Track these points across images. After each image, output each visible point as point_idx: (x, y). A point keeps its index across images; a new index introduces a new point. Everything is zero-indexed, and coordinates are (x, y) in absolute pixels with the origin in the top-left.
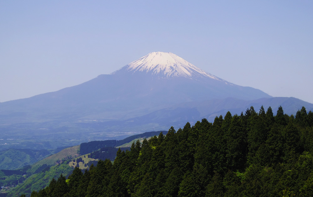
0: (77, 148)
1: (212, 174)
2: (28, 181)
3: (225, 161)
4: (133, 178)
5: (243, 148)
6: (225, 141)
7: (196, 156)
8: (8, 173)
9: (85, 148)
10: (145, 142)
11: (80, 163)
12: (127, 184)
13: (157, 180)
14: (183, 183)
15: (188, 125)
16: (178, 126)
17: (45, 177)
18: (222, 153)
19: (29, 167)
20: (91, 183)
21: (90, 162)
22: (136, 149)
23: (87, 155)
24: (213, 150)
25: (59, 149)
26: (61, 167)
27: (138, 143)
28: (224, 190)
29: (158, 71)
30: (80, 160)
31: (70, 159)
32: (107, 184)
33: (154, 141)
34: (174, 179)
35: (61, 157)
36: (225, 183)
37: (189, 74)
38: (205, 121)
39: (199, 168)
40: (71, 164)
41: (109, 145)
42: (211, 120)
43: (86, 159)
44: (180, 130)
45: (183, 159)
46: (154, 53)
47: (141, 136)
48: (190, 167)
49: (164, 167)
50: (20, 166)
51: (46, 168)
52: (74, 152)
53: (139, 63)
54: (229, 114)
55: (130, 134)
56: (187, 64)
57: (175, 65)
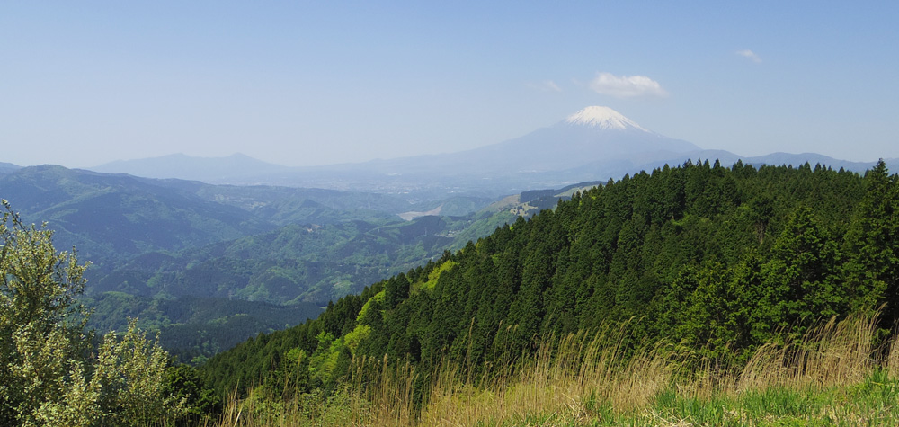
0: (518, 197)
1: (650, 224)
2: (473, 226)
3: (663, 211)
4: (573, 227)
5: (681, 197)
6: (663, 192)
7: (635, 206)
8: (455, 219)
9: (525, 196)
10: (585, 192)
11: (521, 211)
12: (568, 233)
13: (596, 229)
14: (621, 233)
15: (627, 176)
16: (617, 178)
17: (489, 223)
18: (660, 203)
19: (474, 214)
20: (533, 230)
21: (530, 210)
22: (576, 198)
23: (527, 203)
24: (652, 201)
25: (501, 198)
26: (503, 214)
27: (578, 193)
28: (662, 239)
29: (594, 125)
30: (520, 208)
31: (511, 207)
32: (549, 232)
33: (594, 191)
34: (613, 227)
35: (503, 204)
36: (663, 233)
37: (623, 127)
38: (643, 172)
39: (639, 218)
40: (512, 211)
41: (547, 194)
42: (649, 172)
43: (527, 207)
44: (619, 181)
45: (621, 209)
46: (590, 107)
47: (578, 185)
48: (629, 217)
49: (604, 217)
50: (465, 213)
51: (489, 215)
52: (515, 201)
53: (576, 116)
54: (666, 166)
55: (567, 183)
56: (621, 117)
57: (610, 119)
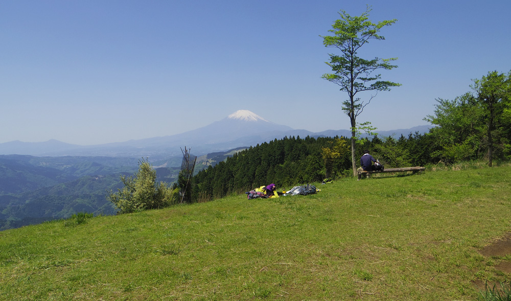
0: (206, 156)
1: (270, 166)
3: (275, 160)
4: (235, 169)
5: (283, 154)
6: (275, 151)
7: (262, 158)
8: (174, 168)
9: (210, 156)
10: (239, 153)
11: (208, 163)
12: (232, 172)
13: (246, 169)
14: (257, 170)
15: (258, 145)
16: (254, 145)
18: (273, 157)
20: (216, 172)
21: (212, 162)
22: (236, 156)
23: (210, 159)
24: (270, 156)
27: (236, 154)
28: (275, 172)
29: (242, 119)
30: (207, 161)
31: (203, 161)
32: (224, 172)
33: (243, 152)
34: (253, 168)
35: (198, 160)
36: (275, 170)
37: (256, 120)
38: (265, 143)
39: (264, 163)
40: (203, 163)
41: (220, 154)
42: (268, 143)
43: (211, 161)
44: (255, 147)
45: (256, 160)
46: (240, 111)
47: (235, 149)
48: (260, 163)
49: (248, 164)
52: (205, 158)
53: (233, 115)
54: (276, 139)
55: (230, 148)
56: (255, 115)
57: (250, 116)
